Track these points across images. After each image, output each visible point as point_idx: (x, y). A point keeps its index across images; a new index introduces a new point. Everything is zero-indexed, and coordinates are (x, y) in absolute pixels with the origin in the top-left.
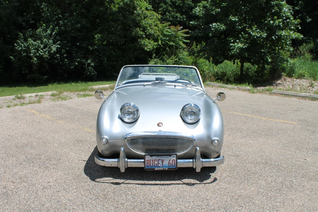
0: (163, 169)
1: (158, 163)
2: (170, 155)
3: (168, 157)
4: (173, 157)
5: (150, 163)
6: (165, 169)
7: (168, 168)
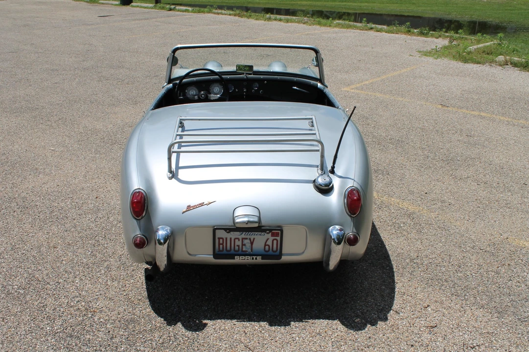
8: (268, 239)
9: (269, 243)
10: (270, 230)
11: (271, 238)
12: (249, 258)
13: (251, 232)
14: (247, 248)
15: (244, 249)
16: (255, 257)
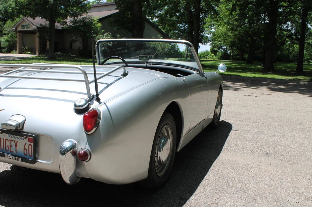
8: (26, 144)
9: (27, 147)
10: (27, 136)
11: (28, 143)
12: (13, 158)
13: (15, 135)
14: (13, 149)
15: (12, 150)
16: (17, 158)
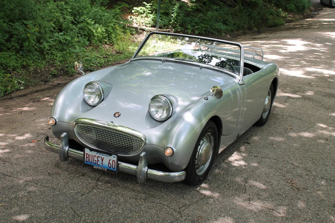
0: (102, 169)
1: (98, 160)
2: (110, 155)
3: (108, 155)
4: (114, 157)
5: (89, 158)
6: (104, 169)
7: (107, 170)
